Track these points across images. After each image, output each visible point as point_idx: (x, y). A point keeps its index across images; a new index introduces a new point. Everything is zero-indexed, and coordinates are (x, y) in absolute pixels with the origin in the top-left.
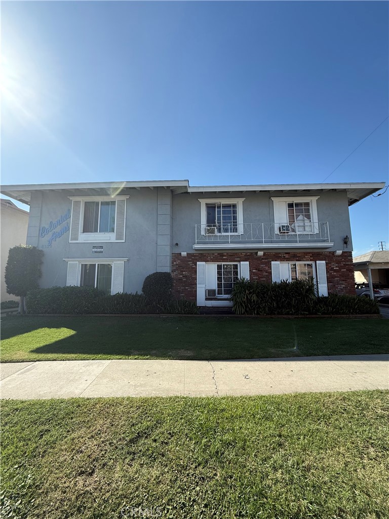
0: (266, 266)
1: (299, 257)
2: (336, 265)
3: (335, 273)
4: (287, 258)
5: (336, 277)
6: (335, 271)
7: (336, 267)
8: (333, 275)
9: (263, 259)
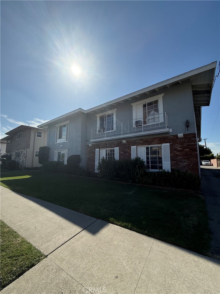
0: (128, 149)
1: (150, 141)
2: (180, 146)
3: (178, 153)
4: (141, 143)
5: (179, 156)
6: (179, 151)
7: (180, 147)
8: (176, 154)
9: (126, 145)
